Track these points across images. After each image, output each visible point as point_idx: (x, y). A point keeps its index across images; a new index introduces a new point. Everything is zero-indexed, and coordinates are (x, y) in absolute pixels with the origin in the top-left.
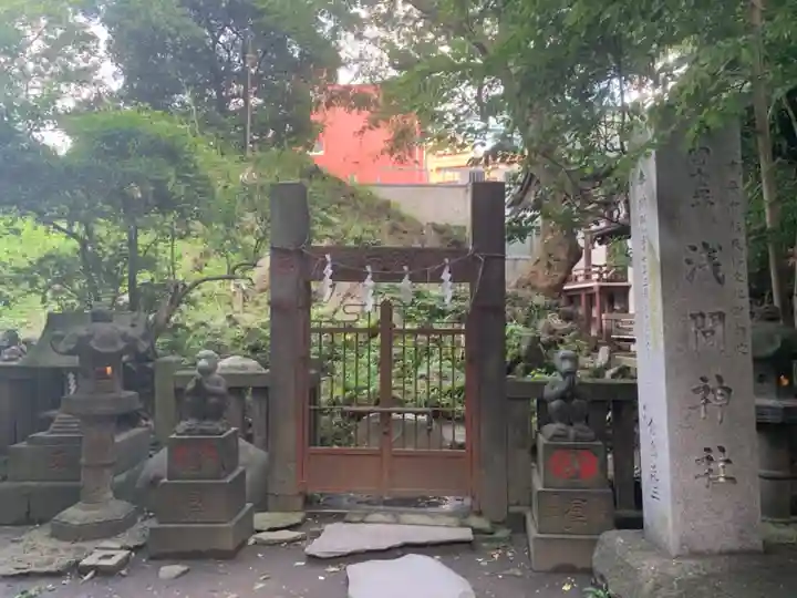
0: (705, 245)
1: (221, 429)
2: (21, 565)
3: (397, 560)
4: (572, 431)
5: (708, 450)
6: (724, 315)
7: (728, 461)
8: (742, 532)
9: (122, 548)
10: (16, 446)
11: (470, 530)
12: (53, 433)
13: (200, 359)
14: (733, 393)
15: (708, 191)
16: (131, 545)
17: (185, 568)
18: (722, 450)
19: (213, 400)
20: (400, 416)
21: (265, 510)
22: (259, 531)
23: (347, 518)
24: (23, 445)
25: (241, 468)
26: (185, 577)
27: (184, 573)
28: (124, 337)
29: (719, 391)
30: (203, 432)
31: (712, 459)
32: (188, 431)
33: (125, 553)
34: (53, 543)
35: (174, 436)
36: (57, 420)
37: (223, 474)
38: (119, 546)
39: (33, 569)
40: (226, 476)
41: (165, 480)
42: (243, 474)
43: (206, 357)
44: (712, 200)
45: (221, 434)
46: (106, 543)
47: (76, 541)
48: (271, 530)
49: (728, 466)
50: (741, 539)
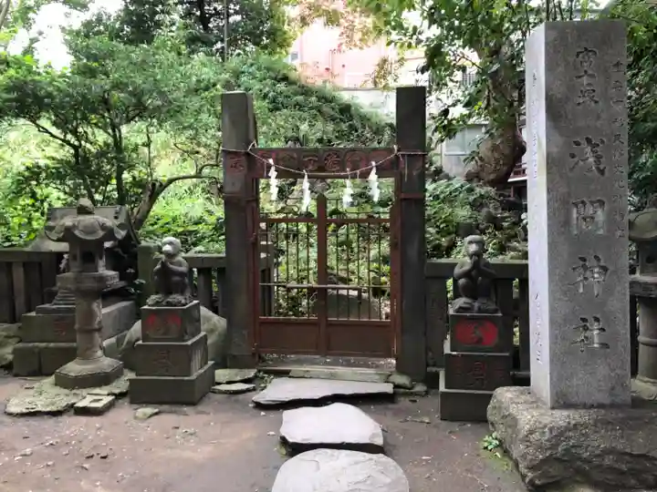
0: (589, 141)
1: (183, 301)
2: (30, 406)
3: (326, 407)
4: (476, 305)
5: (584, 320)
6: (604, 203)
7: (602, 330)
8: (613, 389)
9: (108, 395)
10: (29, 314)
11: (392, 385)
12: (56, 304)
13: (165, 244)
14: (609, 272)
15: (594, 91)
16: (117, 391)
17: (156, 410)
18: (597, 320)
19: (176, 278)
20: (335, 292)
21: (225, 367)
22: (219, 384)
23: (291, 374)
24: (33, 314)
25: (203, 334)
26: (156, 417)
27: (156, 414)
28: (103, 227)
29: (596, 270)
30: (169, 304)
31: (588, 329)
32: (157, 303)
33: (111, 398)
34: (58, 390)
35: (146, 307)
36: (59, 294)
37: (186, 337)
38: (106, 393)
39: (39, 408)
40: (189, 339)
41: (140, 342)
42: (205, 338)
43: (170, 243)
44: (597, 99)
45: (184, 305)
46: (97, 391)
47: (73, 389)
48: (229, 383)
49: (603, 333)
50: (611, 395)
